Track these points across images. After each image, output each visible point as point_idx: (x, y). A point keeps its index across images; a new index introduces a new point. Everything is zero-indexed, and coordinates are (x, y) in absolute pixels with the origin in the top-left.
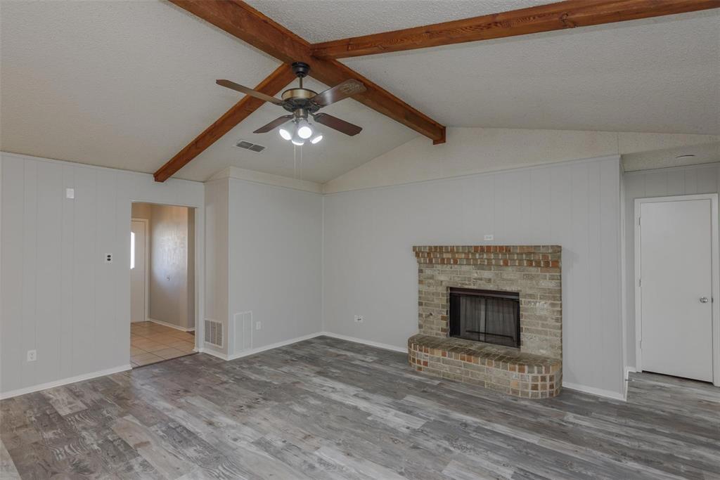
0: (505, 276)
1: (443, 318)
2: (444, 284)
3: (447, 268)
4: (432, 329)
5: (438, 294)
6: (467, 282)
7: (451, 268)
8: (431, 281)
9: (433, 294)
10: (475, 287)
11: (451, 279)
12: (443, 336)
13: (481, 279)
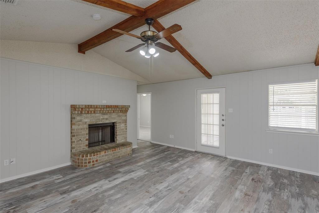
0: (112, 117)
1: (86, 140)
2: (87, 123)
3: (89, 115)
4: (81, 147)
5: (84, 129)
6: (98, 121)
7: (91, 115)
8: (80, 123)
9: (81, 129)
10: (101, 123)
11: (91, 121)
12: (87, 148)
13: (104, 119)
